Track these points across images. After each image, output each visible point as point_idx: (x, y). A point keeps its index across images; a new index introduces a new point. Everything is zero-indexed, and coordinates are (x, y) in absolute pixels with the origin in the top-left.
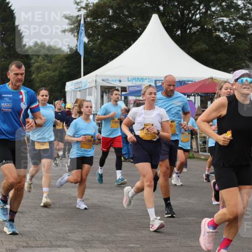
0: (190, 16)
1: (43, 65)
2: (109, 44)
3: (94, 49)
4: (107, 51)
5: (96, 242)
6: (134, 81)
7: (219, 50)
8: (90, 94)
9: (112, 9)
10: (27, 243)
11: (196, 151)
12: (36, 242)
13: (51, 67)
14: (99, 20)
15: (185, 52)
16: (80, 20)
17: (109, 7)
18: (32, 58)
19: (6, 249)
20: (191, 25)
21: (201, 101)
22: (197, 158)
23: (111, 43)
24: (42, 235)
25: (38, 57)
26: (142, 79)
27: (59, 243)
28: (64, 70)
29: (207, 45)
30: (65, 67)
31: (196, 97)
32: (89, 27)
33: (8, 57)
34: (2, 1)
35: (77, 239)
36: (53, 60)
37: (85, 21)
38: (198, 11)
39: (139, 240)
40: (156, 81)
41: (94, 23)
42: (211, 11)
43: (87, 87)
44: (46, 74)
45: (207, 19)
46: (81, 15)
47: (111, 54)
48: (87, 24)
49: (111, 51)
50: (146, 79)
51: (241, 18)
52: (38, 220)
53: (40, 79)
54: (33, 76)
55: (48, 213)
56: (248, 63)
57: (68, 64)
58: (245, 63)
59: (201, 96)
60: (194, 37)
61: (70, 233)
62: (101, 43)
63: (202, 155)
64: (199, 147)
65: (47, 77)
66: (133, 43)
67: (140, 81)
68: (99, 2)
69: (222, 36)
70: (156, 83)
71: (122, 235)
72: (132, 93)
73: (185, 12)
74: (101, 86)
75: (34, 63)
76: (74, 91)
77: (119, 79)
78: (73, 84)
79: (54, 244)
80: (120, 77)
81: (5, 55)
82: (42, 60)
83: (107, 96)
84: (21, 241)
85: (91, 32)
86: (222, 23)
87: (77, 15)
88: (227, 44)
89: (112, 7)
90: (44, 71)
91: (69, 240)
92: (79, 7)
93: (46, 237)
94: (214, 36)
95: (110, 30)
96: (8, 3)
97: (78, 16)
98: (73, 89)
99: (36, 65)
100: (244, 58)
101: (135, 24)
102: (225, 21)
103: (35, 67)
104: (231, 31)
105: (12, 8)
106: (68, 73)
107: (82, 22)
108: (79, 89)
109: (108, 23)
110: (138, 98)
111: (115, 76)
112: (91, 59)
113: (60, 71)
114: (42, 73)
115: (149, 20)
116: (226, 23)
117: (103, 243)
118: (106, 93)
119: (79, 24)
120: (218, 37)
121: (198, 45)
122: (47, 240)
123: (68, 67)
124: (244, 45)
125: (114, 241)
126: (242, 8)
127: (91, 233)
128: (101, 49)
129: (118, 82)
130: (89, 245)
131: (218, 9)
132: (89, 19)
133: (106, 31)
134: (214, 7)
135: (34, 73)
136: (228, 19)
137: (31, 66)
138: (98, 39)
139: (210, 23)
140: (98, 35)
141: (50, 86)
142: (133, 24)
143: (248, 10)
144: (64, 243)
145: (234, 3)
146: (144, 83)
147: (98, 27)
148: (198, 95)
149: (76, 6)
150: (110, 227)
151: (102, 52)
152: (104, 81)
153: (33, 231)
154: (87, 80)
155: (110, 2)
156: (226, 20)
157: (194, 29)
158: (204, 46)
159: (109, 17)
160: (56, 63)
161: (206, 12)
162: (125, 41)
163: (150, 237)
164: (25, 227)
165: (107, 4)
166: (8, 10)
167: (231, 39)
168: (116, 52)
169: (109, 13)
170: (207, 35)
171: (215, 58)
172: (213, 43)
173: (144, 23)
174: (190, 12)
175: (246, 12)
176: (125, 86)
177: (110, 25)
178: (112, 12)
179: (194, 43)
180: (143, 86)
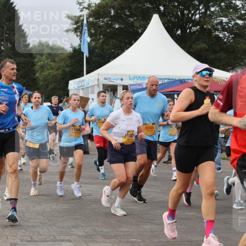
0: (190, 16)
1: (47, 63)
2: (111, 43)
3: (96, 48)
4: (109, 50)
5: (99, 236)
6: (136, 79)
7: (218, 50)
8: (93, 93)
9: (114, 10)
10: (32, 238)
12: (40, 236)
13: (54, 66)
14: (101, 20)
15: (185, 51)
16: (83, 20)
17: (111, 7)
18: (36, 57)
19: (11, 244)
20: (190, 25)
23: (113, 42)
24: (46, 229)
25: (42, 56)
26: (143, 77)
27: (62, 238)
28: (67, 69)
29: (206, 45)
30: (68, 66)
32: (92, 27)
33: (13, 56)
34: (7, 2)
35: (80, 234)
36: (56, 59)
37: (87, 21)
38: (198, 11)
39: (140, 235)
41: (96, 23)
42: (210, 11)
43: (89, 86)
44: (50, 73)
45: (207, 19)
46: (84, 15)
47: (113, 53)
48: (90, 24)
49: (113, 51)
50: (147, 77)
51: (240, 18)
52: (42, 215)
53: (44, 78)
54: (37, 75)
55: (52, 208)
57: (71, 63)
58: (243, 62)
60: (194, 37)
61: (73, 227)
62: (102, 42)
65: (51, 76)
66: (135, 42)
67: (141, 80)
68: (101, 2)
69: (221, 35)
71: (124, 229)
73: (185, 11)
74: (103, 85)
75: (38, 62)
76: (76, 89)
77: (121, 78)
78: (76, 83)
79: (57, 238)
80: (122, 75)
81: (10, 54)
82: (46, 58)
83: (109, 94)
84: (25, 236)
85: (93, 32)
86: (221, 23)
87: (79, 15)
88: (226, 43)
89: (113, 8)
90: (48, 70)
91: (72, 235)
92: (81, 7)
93: (50, 231)
94: (213, 36)
95: (112, 30)
96: (12, 4)
97: (81, 16)
98: (76, 87)
99: (39, 63)
100: (243, 57)
101: (137, 24)
102: (224, 21)
103: (39, 65)
104: (230, 31)
105: (16, 8)
106: (71, 71)
107: (85, 22)
108: (81, 88)
109: (110, 22)
111: (117, 75)
112: (93, 58)
113: (63, 70)
114: (45, 72)
115: (150, 20)
116: (225, 23)
117: (105, 238)
118: (108, 92)
119: (82, 24)
120: (217, 37)
121: (198, 45)
122: (51, 235)
123: (71, 66)
124: (243, 45)
125: (116, 235)
126: (240, 8)
127: (93, 228)
128: (104, 49)
129: (119, 80)
130: (91, 240)
131: (217, 9)
132: (91, 19)
133: (108, 31)
134: (213, 7)
135: (37, 71)
136: (227, 19)
137: (35, 65)
138: (100, 39)
139: (209, 23)
140: (100, 34)
141: (54, 84)
142: (135, 24)
144: (67, 238)
145: (232, 3)
146: (145, 81)
147: (100, 27)
149: (78, 6)
150: (112, 222)
151: (105, 51)
152: (106, 79)
153: (37, 226)
154: (89, 79)
155: (112, 3)
156: (225, 20)
157: (194, 29)
158: (204, 46)
159: (111, 17)
160: (60, 62)
161: (206, 12)
162: (126, 41)
163: (151, 232)
164: (29, 222)
165: (109, 4)
166: (12, 10)
167: (230, 39)
168: (117, 51)
169: (111, 13)
170: (206, 34)
171: (214, 57)
172: (212, 43)
173: (146, 23)
174: (190, 12)
175: (244, 12)
176: (127, 84)
177: (112, 25)
178: (114, 12)
179: (193, 43)
180: (144, 84)
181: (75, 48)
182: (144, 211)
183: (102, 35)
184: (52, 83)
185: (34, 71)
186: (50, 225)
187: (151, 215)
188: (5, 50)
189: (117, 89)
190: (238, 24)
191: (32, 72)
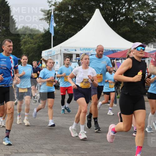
0: (119, 10)
1: (28, 40)
2: (69, 27)
3: (59, 31)
4: (68, 32)
5: (61, 150)
6: (84, 50)
7: (137, 31)
8: (57, 58)
10: (18, 151)
12: (23, 150)
13: (33, 41)
14: (63, 12)
15: (116, 32)
16: (51, 13)
17: (69, 4)
18: (21, 36)
19: (4, 154)
20: (119, 16)
23: (70, 27)
24: (27, 145)
25: (25, 36)
26: (89, 49)
27: (37, 151)
28: (41, 44)
29: (130, 28)
30: (41, 42)
31: (122, 60)
32: (57, 17)
33: (6, 36)
34: (3, 1)
35: (49, 148)
36: (34, 37)
37: (54, 13)
38: (124, 7)
39: (87, 149)
41: (60, 14)
42: (132, 7)
43: (55, 54)
44: (30, 46)
45: (130, 12)
46: (52, 9)
47: (70, 34)
48: (55, 15)
49: (70, 32)
50: (92, 49)
51: (151, 11)
52: (24, 136)
53: (26, 49)
54: (22, 47)
55: (31, 132)
56: (155, 39)
57: (43, 40)
58: (153, 39)
60: (121, 23)
61: (44, 144)
62: (64, 27)
65: (31, 48)
66: (84, 26)
67: (88, 50)
68: (63, 1)
69: (139, 22)
71: (76, 145)
73: (116, 7)
74: (64, 54)
75: (22, 39)
76: (47, 56)
77: (75, 49)
78: (47, 52)
79: (34, 151)
81: (5, 34)
82: (27, 37)
84: (14, 149)
85: (58, 20)
86: (139, 14)
87: (49, 9)
88: (142, 27)
89: (71, 5)
90: (29, 44)
91: (43, 149)
92: (50, 4)
93: (29, 147)
94: (134, 22)
95: (69, 19)
96: (6, 2)
97: (50, 10)
98: (47, 55)
99: (23, 40)
100: (152, 36)
101: (85, 15)
102: (141, 13)
103: (23, 41)
104: (144, 19)
105: (9, 5)
106: (43, 45)
107: (52, 14)
108: (50, 55)
109: (68, 14)
111: (72, 48)
112: (58, 37)
113: (38, 44)
114: (27, 45)
115: (94, 12)
116: (141, 14)
117: (64, 151)
119: (51, 15)
120: (136, 23)
121: (124, 28)
122: (30, 149)
123: (44, 42)
124: (152, 28)
125: (71, 149)
126: (151, 5)
127: (57, 145)
128: (64, 31)
129: (74, 51)
130: (56, 152)
131: (136, 6)
132: (56, 12)
133: (67, 19)
134: (134, 4)
135: (22, 45)
136: (142, 12)
137: (21, 41)
138: (62, 24)
139: (131, 15)
140: (62, 22)
141: (32, 53)
142: (84, 15)
144: (40, 151)
145: (146, 2)
146: (90, 52)
147: (62, 17)
148: (124, 59)
149: (48, 4)
150: (69, 140)
151: (65, 32)
152: (65, 50)
153: (21, 143)
155: (70, 2)
156: (141, 12)
157: (122, 18)
158: (128, 29)
159: (69, 11)
160: (36, 39)
161: (129, 7)
162: (79, 26)
163: (93, 147)
164: (16, 141)
165: (68, 3)
166: (6, 6)
167: (144, 24)
168: (73, 32)
169: (69, 8)
170: (129, 22)
171: (134, 36)
172: (133, 27)
173: (91, 14)
174: (119, 7)
175: (154, 7)
176: (79, 53)
177: (69, 15)
178: (71, 8)
179: (121, 27)
180: (90, 53)
181: (46, 30)
182: (89, 134)
183: (63, 22)
184: (31, 53)
185: (20, 45)
186: (29, 143)
187: (94, 136)
188: (2, 31)
189: (72, 56)
190: (150, 15)
191: (19, 45)
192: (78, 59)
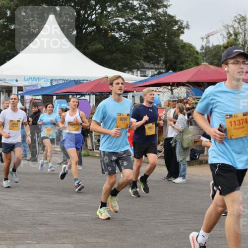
0: (86, 16)
2: (6, 44)
4: (5, 51)
6: (30, 80)
7: (114, 50)
11: (91, 149)
15: (80, 51)
17: (7, 8)
20: (86, 26)
21: (96, 99)
22: (91, 156)
23: (8, 43)
26: (38, 78)
29: (102, 45)
31: (91, 96)
38: (94, 12)
39: (35, 237)
40: (51, 80)
42: (107, 11)
45: (103, 19)
47: (8, 54)
49: (8, 51)
50: (42, 78)
51: (136, 18)
56: (143, 62)
58: (140, 62)
59: (96, 95)
60: (90, 37)
63: (97, 153)
64: (94, 145)
67: (36, 81)
69: (117, 35)
70: (51, 83)
72: (28, 93)
73: (81, 12)
77: (15, 79)
80: (17, 76)
83: (4, 96)
86: (118, 23)
88: (122, 43)
89: (10, 9)
94: (109, 36)
95: (8, 31)
100: (139, 57)
102: (120, 22)
104: (126, 31)
109: (6, 23)
110: (34, 97)
111: (12, 76)
116: (122, 23)
118: (3, 93)
120: (114, 37)
121: (93, 45)
124: (139, 45)
125: (11, 238)
126: (138, 8)
129: (14, 81)
131: (114, 9)
133: (4, 32)
134: (110, 7)
136: (123, 19)
139: (105, 24)
143: (144, 10)
145: (129, 3)
146: (40, 83)
148: (93, 94)
152: (1, 80)
155: (9, 4)
156: (121, 20)
157: (90, 29)
158: (99, 46)
159: (7, 18)
161: (102, 12)
163: (46, 233)
165: (6, 5)
167: (126, 39)
168: (13, 52)
169: (7, 14)
170: (102, 35)
171: (110, 57)
172: (108, 43)
174: (86, 12)
175: (141, 12)
176: (21, 85)
177: (8, 26)
178: (10, 13)
179: (89, 43)
180: (39, 85)
187: (46, 216)
189: (12, 90)
190: (135, 24)
192: (20, 94)
